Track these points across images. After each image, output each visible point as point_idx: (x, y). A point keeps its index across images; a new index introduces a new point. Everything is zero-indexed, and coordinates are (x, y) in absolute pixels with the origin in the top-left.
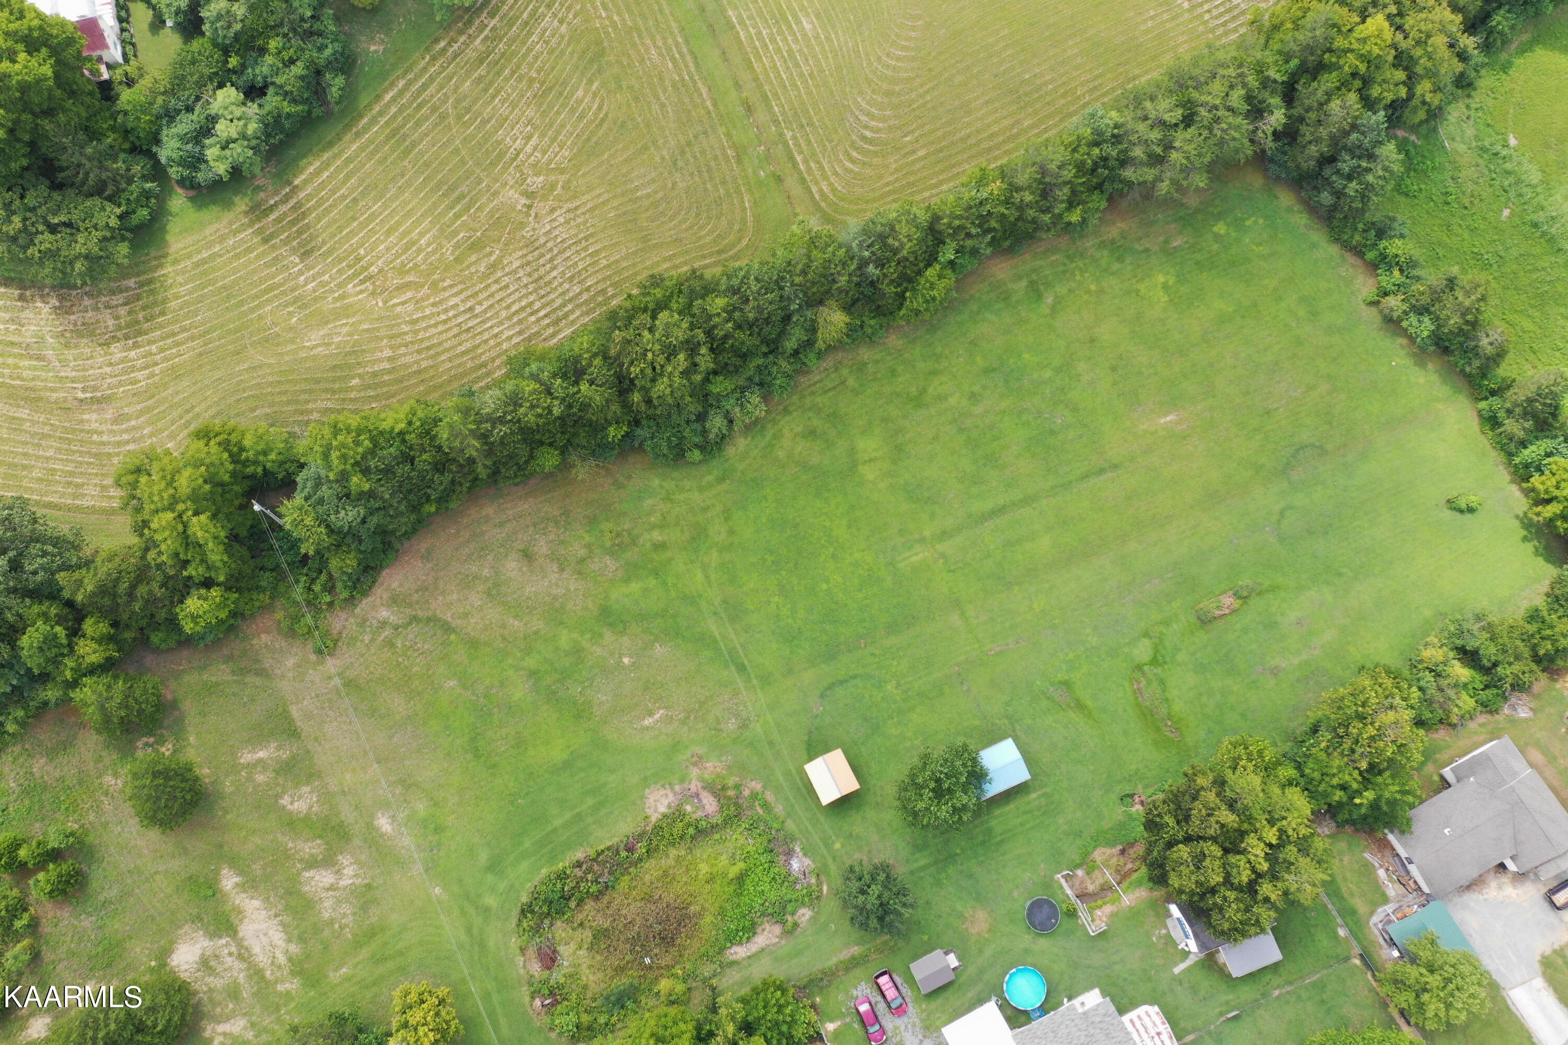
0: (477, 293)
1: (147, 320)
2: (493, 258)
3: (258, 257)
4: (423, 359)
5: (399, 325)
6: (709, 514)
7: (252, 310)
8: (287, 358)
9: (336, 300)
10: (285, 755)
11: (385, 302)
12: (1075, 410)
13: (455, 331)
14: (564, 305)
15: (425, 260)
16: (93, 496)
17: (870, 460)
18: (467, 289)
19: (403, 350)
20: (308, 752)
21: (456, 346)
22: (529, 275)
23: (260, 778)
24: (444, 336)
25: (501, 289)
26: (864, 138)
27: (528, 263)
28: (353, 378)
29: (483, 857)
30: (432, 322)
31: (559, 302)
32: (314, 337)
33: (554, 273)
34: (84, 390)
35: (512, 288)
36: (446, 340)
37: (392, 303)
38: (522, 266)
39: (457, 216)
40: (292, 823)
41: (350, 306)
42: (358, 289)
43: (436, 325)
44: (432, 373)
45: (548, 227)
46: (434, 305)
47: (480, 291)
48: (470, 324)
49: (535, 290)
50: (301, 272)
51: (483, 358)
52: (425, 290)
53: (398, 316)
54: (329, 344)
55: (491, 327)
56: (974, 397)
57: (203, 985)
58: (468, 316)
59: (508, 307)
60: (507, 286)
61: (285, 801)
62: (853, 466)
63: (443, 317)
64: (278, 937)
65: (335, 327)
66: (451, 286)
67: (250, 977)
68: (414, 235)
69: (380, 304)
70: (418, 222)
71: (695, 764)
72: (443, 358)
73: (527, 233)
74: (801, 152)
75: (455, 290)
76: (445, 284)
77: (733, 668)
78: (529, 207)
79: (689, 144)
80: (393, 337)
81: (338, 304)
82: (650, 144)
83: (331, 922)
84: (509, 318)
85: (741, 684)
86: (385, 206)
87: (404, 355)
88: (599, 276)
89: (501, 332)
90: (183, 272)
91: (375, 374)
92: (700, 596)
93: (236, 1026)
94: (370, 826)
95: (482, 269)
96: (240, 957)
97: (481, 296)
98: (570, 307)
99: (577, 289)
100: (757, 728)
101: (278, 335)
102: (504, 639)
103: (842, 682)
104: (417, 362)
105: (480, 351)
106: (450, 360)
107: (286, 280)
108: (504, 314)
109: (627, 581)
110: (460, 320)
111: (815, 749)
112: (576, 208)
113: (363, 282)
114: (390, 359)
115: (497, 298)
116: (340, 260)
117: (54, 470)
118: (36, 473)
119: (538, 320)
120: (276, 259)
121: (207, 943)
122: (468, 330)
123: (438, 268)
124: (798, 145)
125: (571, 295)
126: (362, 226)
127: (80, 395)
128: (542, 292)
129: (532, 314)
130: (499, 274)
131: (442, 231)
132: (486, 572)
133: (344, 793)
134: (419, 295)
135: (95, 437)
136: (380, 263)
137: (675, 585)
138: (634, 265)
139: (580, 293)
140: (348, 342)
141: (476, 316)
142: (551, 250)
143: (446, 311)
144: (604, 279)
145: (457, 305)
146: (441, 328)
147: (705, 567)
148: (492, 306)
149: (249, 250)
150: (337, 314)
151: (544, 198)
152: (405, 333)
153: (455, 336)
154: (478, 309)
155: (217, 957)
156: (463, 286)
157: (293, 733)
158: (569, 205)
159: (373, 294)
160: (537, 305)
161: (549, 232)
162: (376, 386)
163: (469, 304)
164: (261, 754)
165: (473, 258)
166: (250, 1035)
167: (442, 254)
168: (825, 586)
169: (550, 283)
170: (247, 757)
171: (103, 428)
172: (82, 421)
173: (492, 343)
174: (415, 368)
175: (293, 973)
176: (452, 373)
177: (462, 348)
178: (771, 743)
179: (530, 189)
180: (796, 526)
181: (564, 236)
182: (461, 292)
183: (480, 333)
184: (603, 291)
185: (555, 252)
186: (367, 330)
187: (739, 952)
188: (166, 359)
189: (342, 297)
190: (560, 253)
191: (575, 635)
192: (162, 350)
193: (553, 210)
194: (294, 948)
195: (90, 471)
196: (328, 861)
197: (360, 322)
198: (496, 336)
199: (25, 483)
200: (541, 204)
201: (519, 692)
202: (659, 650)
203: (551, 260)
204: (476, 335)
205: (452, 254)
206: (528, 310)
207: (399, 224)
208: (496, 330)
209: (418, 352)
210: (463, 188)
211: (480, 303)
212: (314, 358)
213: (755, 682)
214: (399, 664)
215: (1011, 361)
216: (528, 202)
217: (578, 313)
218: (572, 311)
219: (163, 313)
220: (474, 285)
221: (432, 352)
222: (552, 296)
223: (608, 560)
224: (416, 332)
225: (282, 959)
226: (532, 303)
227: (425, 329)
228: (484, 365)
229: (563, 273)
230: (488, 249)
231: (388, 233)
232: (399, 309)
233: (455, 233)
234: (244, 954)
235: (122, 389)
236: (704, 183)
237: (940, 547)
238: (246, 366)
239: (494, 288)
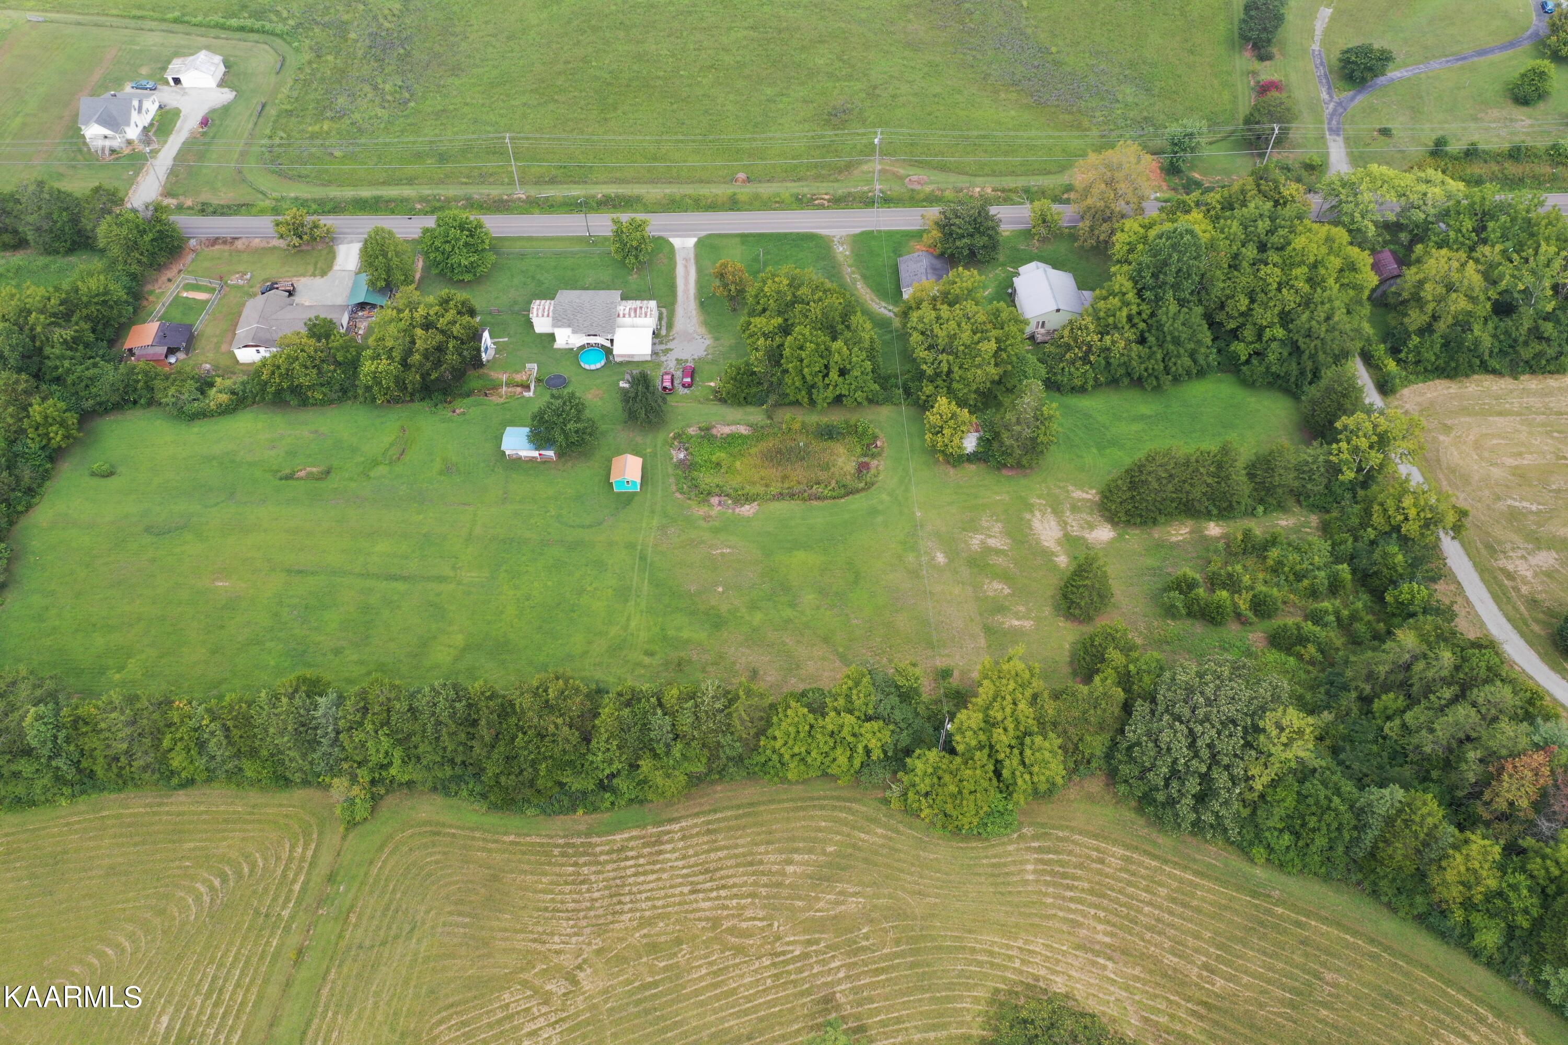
0: (680, 904)
1: (1017, 993)
2: (645, 931)
3: (878, 1011)
4: (760, 854)
5: (767, 897)
6: (598, 660)
7: (902, 954)
8: (886, 891)
9: (817, 942)
10: (999, 618)
11: (771, 925)
12: (276, 614)
13: (718, 875)
14: (607, 862)
15: (712, 953)
16: (1113, 856)
17: (450, 646)
18: (687, 912)
19: (775, 868)
20: (981, 614)
21: (726, 858)
22: (620, 903)
23: (1022, 609)
24: (731, 872)
25: (654, 899)
26: (224, 880)
27: (614, 913)
28: (831, 853)
29: (880, 519)
30: (735, 890)
31: (609, 867)
32: (853, 905)
33: (596, 895)
34: (1104, 968)
35: (644, 896)
36: (731, 867)
37: (765, 923)
38: (622, 913)
39: (655, 984)
40: (1006, 577)
41: (805, 931)
42: (791, 948)
43: (734, 885)
44: (758, 839)
45: (574, 939)
46: (724, 907)
47: (674, 904)
48: (701, 878)
49: (624, 885)
50: (839, 982)
51: (705, 839)
52: (726, 924)
53: (764, 907)
54: (841, 893)
55: (683, 868)
56: (337, 652)
57: (1096, 518)
58: (699, 887)
59: (659, 879)
60: (648, 899)
61: (1007, 591)
62: (467, 648)
63: (723, 893)
64: (1036, 524)
65: (828, 910)
66: (700, 919)
67: (1062, 512)
68: (709, 980)
69: (776, 924)
70: (697, 993)
71: (710, 516)
72: (741, 850)
73: (598, 943)
74: (291, 891)
75: (698, 915)
76: (704, 924)
77: (649, 561)
78: (579, 967)
79: (384, 943)
80: (779, 885)
81: (817, 936)
82: (420, 960)
83: (997, 521)
84: (662, 870)
85: (650, 549)
86: (723, 1020)
87: (775, 863)
88: (557, 869)
89: (677, 859)
90: (961, 1024)
91: (810, 851)
92: (642, 612)
93: (1078, 494)
94: (951, 560)
95: (661, 924)
96: (1066, 523)
97: (677, 899)
98: (602, 858)
99: (585, 870)
100: (655, 522)
101: (885, 918)
102: (802, 635)
103: (583, 527)
104: (767, 853)
105: (706, 847)
106: (736, 846)
107: (858, 977)
108: (665, 876)
109: (688, 641)
110: (709, 885)
111: (627, 499)
112: (535, 941)
113: (784, 953)
114: (790, 862)
115: (662, 893)
116: (794, 983)
117: (1146, 891)
118: (1163, 891)
119: (637, 858)
120: (860, 1004)
121: (1087, 536)
122: (707, 871)
123: (704, 942)
124: (287, 900)
125: (594, 869)
126: (755, 1009)
127: (1110, 965)
128: (618, 881)
129: (640, 865)
130: (647, 914)
131: (678, 977)
132: (793, 681)
133: (963, 583)
134: (735, 921)
135: (1102, 914)
136: (757, 965)
137: (655, 625)
138: (520, 861)
139: (585, 864)
140: (823, 892)
141: (692, 883)
142: (585, 917)
143: (718, 898)
144: (555, 864)
145: (703, 900)
146: (731, 882)
147: (626, 628)
148: (672, 887)
149: (883, 1024)
150: (820, 925)
151: (558, 968)
152: (765, 886)
153: (721, 869)
154: (686, 890)
155: (1083, 528)
156: (689, 916)
157: (989, 630)
158: (538, 946)
159: (778, 938)
160: (629, 872)
161: (575, 934)
162: (814, 840)
163: (692, 897)
164: (1016, 623)
165: (663, 939)
166: (1070, 488)
167: (692, 953)
168: (549, 583)
169: (606, 888)
170: (1028, 624)
171: (1093, 923)
172: (1112, 935)
173: (691, 852)
174: (770, 848)
175: (1032, 505)
176: (740, 832)
177: (720, 854)
178: (653, 512)
179: (567, 983)
180: (540, 627)
181: (564, 923)
182: (694, 911)
183: (697, 865)
184: (564, 854)
185: (582, 914)
186: (800, 898)
187: (743, 430)
188: (1009, 947)
189: (809, 943)
190: (579, 911)
191: (747, 618)
192: (1010, 958)
193: (558, 952)
194: (1028, 516)
195: (1113, 882)
196: (988, 550)
197: (803, 910)
198: (684, 857)
199: (1175, 884)
200: (566, 963)
201: (809, 598)
202: (693, 589)
203: (590, 909)
204: (701, 864)
205: (682, 950)
206: (640, 869)
207: (718, 998)
208: (680, 863)
209: (761, 862)
210: (632, 1009)
211: (682, 894)
212: (861, 883)
213: (639, 548)
214: (890, 647)
215: (286, 664)
216: (577, 972)
217: (598, 849)
218: (601, 853)
219: (997, 991)
220: (676, 913)
221: (749, 859)
222: (611, 874)
223: (695, 658)
224: (755, 884)
225: (1037, 513)
226: (635, 875)
227: (745, 884)
228: (709, 832)
229: (588, 891)
230: (644, 941)
231: (734, 991)
232: (761, 914)
233: (666, 969)
234: (1064, 524)
235: (1064, 948)
236: (401, 899)
237: (451, 574)
238: (928, 900)
239: (660, 903)
